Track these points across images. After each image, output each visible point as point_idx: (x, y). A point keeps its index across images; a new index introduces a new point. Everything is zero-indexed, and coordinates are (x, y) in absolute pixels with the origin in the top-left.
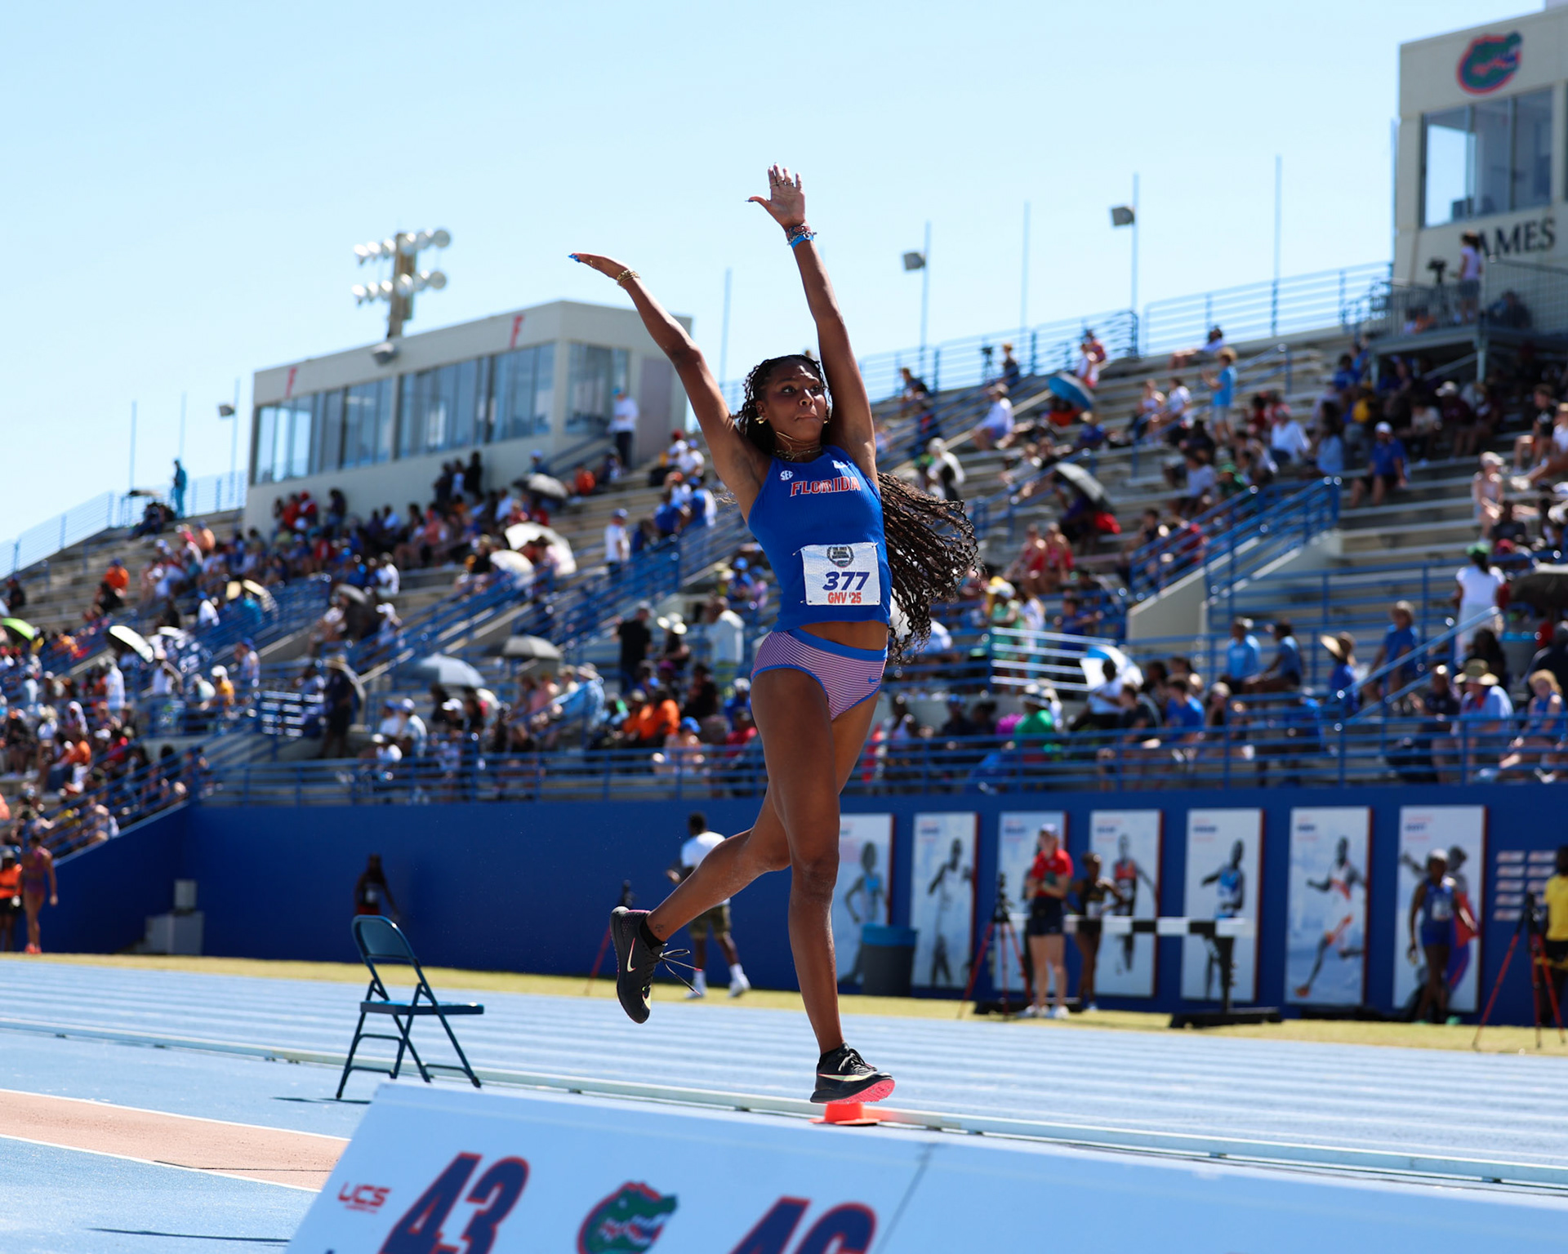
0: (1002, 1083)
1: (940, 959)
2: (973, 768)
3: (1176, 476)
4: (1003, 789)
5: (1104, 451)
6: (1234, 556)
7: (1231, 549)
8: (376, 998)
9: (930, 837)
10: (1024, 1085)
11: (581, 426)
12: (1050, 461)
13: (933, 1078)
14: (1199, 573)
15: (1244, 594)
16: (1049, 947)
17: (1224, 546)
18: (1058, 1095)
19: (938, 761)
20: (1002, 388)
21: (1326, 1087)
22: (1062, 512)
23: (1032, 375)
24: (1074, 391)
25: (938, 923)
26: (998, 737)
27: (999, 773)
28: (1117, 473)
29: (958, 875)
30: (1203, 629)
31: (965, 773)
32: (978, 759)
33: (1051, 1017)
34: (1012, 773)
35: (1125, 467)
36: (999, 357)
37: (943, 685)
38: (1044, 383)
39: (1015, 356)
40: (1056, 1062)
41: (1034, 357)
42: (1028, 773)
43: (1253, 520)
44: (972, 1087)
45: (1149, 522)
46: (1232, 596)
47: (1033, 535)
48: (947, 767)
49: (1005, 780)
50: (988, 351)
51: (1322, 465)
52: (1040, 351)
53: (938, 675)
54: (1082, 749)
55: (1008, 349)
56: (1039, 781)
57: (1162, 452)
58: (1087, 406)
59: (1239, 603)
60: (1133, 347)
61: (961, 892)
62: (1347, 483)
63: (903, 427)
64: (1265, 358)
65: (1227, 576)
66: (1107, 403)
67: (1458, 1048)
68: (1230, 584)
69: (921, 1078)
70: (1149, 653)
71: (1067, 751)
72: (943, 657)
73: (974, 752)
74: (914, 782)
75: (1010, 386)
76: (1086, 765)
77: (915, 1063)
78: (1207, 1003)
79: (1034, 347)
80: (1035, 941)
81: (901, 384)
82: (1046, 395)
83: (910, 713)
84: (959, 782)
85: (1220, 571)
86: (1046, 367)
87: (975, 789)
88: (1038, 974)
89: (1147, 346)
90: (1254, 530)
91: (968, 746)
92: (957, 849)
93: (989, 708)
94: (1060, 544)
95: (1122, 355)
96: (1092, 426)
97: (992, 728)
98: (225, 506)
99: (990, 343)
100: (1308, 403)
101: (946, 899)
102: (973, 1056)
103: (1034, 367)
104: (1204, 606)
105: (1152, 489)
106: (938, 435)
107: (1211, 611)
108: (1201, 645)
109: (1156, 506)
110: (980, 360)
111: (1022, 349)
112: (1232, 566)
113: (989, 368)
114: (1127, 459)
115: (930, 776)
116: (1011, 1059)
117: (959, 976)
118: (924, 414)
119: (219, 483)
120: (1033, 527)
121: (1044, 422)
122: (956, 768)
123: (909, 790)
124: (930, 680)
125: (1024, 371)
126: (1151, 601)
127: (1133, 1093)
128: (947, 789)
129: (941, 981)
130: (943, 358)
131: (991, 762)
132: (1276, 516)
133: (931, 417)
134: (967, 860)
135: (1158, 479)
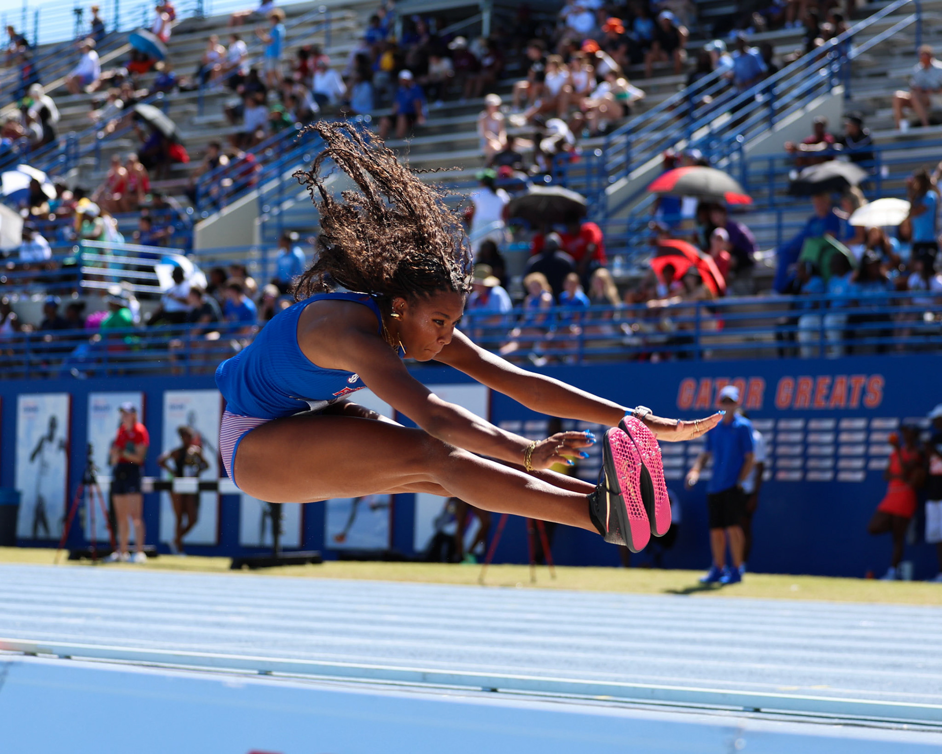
0: (88, 616)
1: (40, 515)
2: (66, 357)
3: (235, 115)
4: (91, 374)
5: (175, 95)
6: (282, 181)
7: (280, 175)
9: (31, 414)
10: (106, 618)
12: (130, 103)
13: (30, 613)
14: (253, 195)
15: (291, 212)
16: (129, 503)
17: (274, 172)
18: (135, 626)
19: (37, 351)
20: (90, 42)
21: (358, 616)
22: (140, 145)
23: (115, 32)
24: (150, 45)
25: (38, 485)
26: (87, 331)
27: (88, 361)
28: (186, 113)
29: (54, 446)
30: (257, 241)
31: (59, 361)
32: (70, 350)
33: (131, 562)
34: (99, 361)
35: (193, 108)
36: (88, 17)
37: (41, 288)
38: (125, 38)
39: (102, 16)
40: (135, 599)
41: (117, 17)
42: (111, 360)
43: (298, 151)
44: (63, 620)
45: (212, 153)
46: (281, 214)
47: (116, 164)
48: (45, 356)
49: (93, 367)
50: (78, 12)
51: (355, 106)
52: (122, 12)
53: (38, 280)
54: (157, 340)
55: (95, 10)
56: (121, 367)
57: (223, 96)
58: (161, 57)
59: (287, 220)
60: (198, 9)
61: (56, 459)
62: (375, 121)
63: (7, 75)
64: (309, 18)
65: (276, 198)
66: (178, 54)
67: (467, 583)
68: (279, 204)
69: (21, 613)
70: (212, 261)
71: (144, 342)
72: (41, 265)
73: (66, 344)
74: (17, 369)
75: (98, 41)
76: (160, 354)
77: (17, 601)
78: (261, 549)
79: (117, 9)
80: (118, 500)
81: (6, 38)
82: (126, 48)
83: (13, 312)
84: (55, 369)
85: (271, 193)
86: (127, 24)
87: (68, 374)
88: (121, 527)
89: (211, 9)
90: (299, 159)
91: (62, 339)
92: (53, 424)
93: (78, 308)
94: (138, 171)
95: (190, 15)
96: (165, 73)
97: (82, 324)
99: (81, 5)
100: (343, 54)
101: (44, 465)
102: (65, 595)
103: (117, 25)
104: (257, 222)
105: (214, 125)
106: (37, 81)
107: (264, 227)
108: (255, 254)
109: (218, 140)
110: (73, 19)
111: (107, 10)
112: (281, 189)
113: (80, 26)
114: (194, 101)
115: (30, 364)
116: (98, 597)
117: (56, 529)
118: (26, 64)
120: (116, 157)
121: (123, 72)
122: (52, 357)
123: (13, 376)
124: (31, 285)
125: (109, 29)
126: (214, 218)
127: (197, 623)
128: (45, 375)
129: (41, 533)
130: (42, 18)
131: (81, 351)
132: (317, 147)
133: (32, 66)
134: (62, 432)
135: (219, 117)
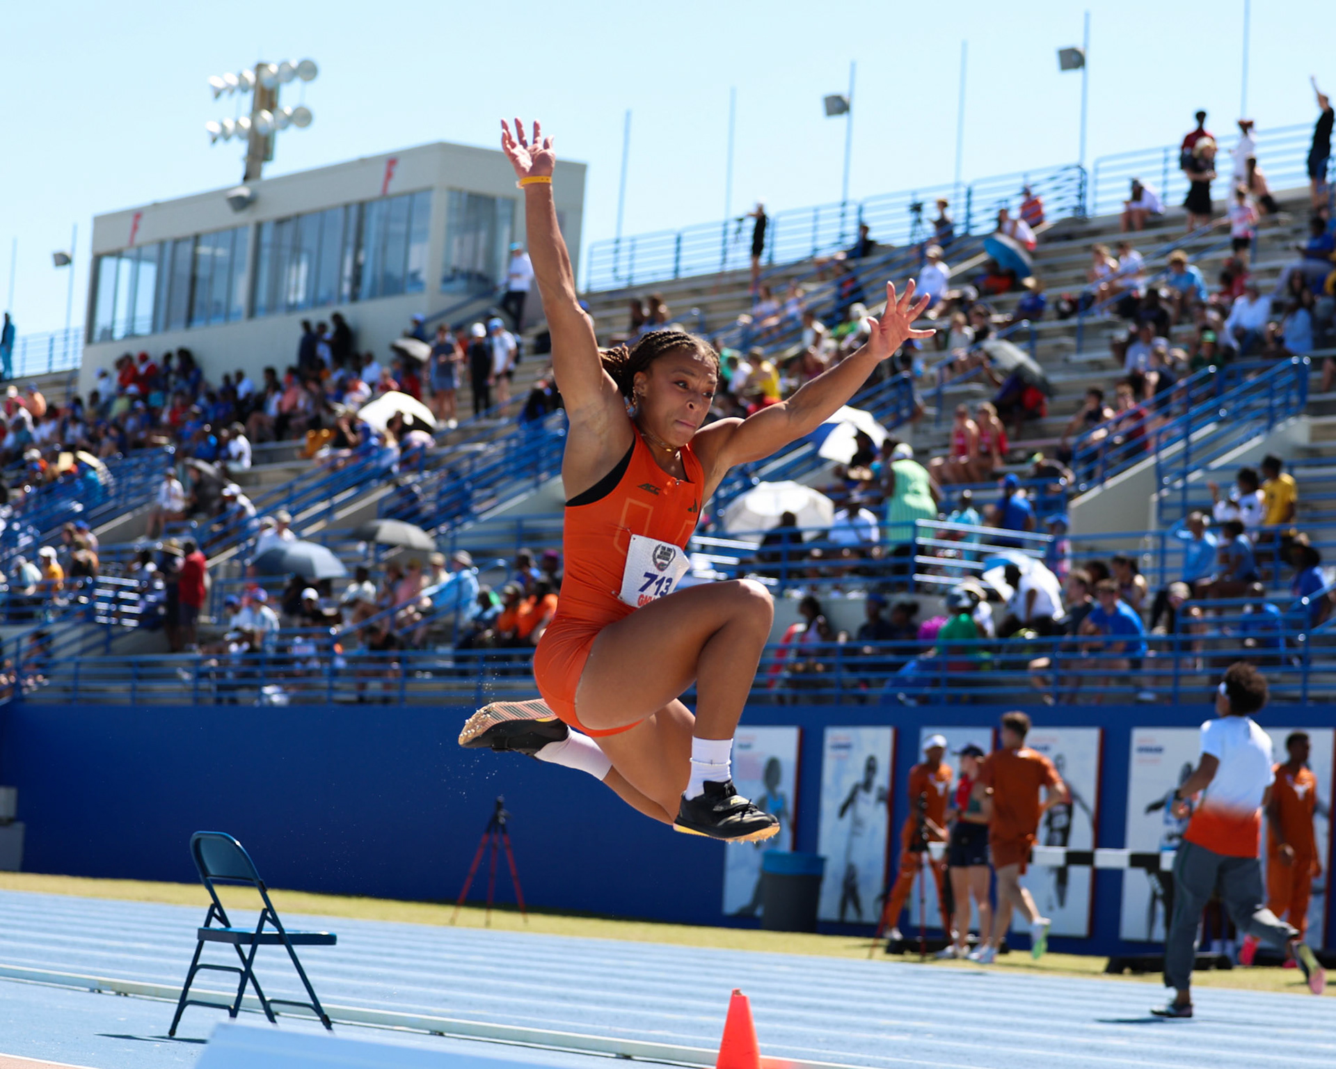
0: (915, 1032)
1: (850, 890)
2: (890, 675)
4: (924, 701)
5: (1049, 324)
6: (1189, 444)
7: (1186, 436)
8: (216, 924)
9: (843, 752)
10: (940, 1035)
11: (460, 284)
12: (981, 335)
13: (838, 1025)
14: (1150, 461)
15: (1199, 486)
17: (1178, 431)
18: (979, 1047)
19: (853, 668)
21: (1279, 1042)
22: (996, 392)
23: (966, 235)
24: (1011, 254)
25: (849, 849)
26: (921, 642)
27: (919, 683)
28: (1060, 347)
29: (873, 796)
30: (1153, 525)
31: (882, 681)
32: (897, 667)
34: (935, 683)
35: (1069, 341)
36: (931, 213)
37: (858, 582)
38: (980, 244)
39: (949, 214)
40: (979, 1010)
41: (969, 216)
42: (952, 682)
43: (1211, 403)
44: (883, 1036)
46: (1185, 489)
47: (962, 416)
48: (863, 675)
49: (927, 691)
50: (917, 208)
51: (1289, 345)
52: (975, 209)
53: (855, 571)
54: (1014, 657)
55: (943, 205)
56: (966, 692)
57: (1110, 325)
59: (1193, 496)
60: (1080, 206)
61: (875, 815)
62: (1317, 363)
63: (820, 292)
65: (1180, 466)
66: (1050, 268)
68: (1184, 474)
69: (824, 1024)
70: (1091, 550)
71: (997, 660)
72: (862, 550)
73: (891, 658)
74: (826, 691)
76: (1016, 676)
77: (820, 1008)
78: (1149, 945)
79: (969, 204)
80: (956, 873)
82: (983, 258)
83: (822, 614)
84: (876, 692)
85: (1173, 460)
86: (984, 225)
87: (892, 699)
88: (959, 909)
89: (1095, 205)
90: (1212, 414)
91: (884, 651)
92: (871, 767)
93: (911, 609)
94: (994, 425)
95: (1068, 214)
97: (913, 631)
98: (57, 367)
99: (920, 198)
100: (1274, 272)
101: (858, 823)
102: (884, 1001)
103: (969, 226)
104: (1154, 498)
105: (1098, 365)
106: (862, 300)
107: (1162, 505)
108: (1150, 542)
109: (1100, 386)
110: (910, 218)
111: (956, 206)
112: (1186, 455)
113: (919, 228)
114: (1071, 331)
115: (842, 685)
116: (927, 1005)
117: (871, 912)
118: (845, 277)
119: (52, 341)
120: (962, 408)
122: (873, 676)
123: (819, 700)
124: (846, 577)
125: (959, 231)
126: (1095, 492)
127: (1063, 1046)
128: (862, 700)
129: (851, 915)
131: (910, 668)
132: (1237, 398)
133: (854, 280)
134: (882, 779)
135: (1106, 355)
